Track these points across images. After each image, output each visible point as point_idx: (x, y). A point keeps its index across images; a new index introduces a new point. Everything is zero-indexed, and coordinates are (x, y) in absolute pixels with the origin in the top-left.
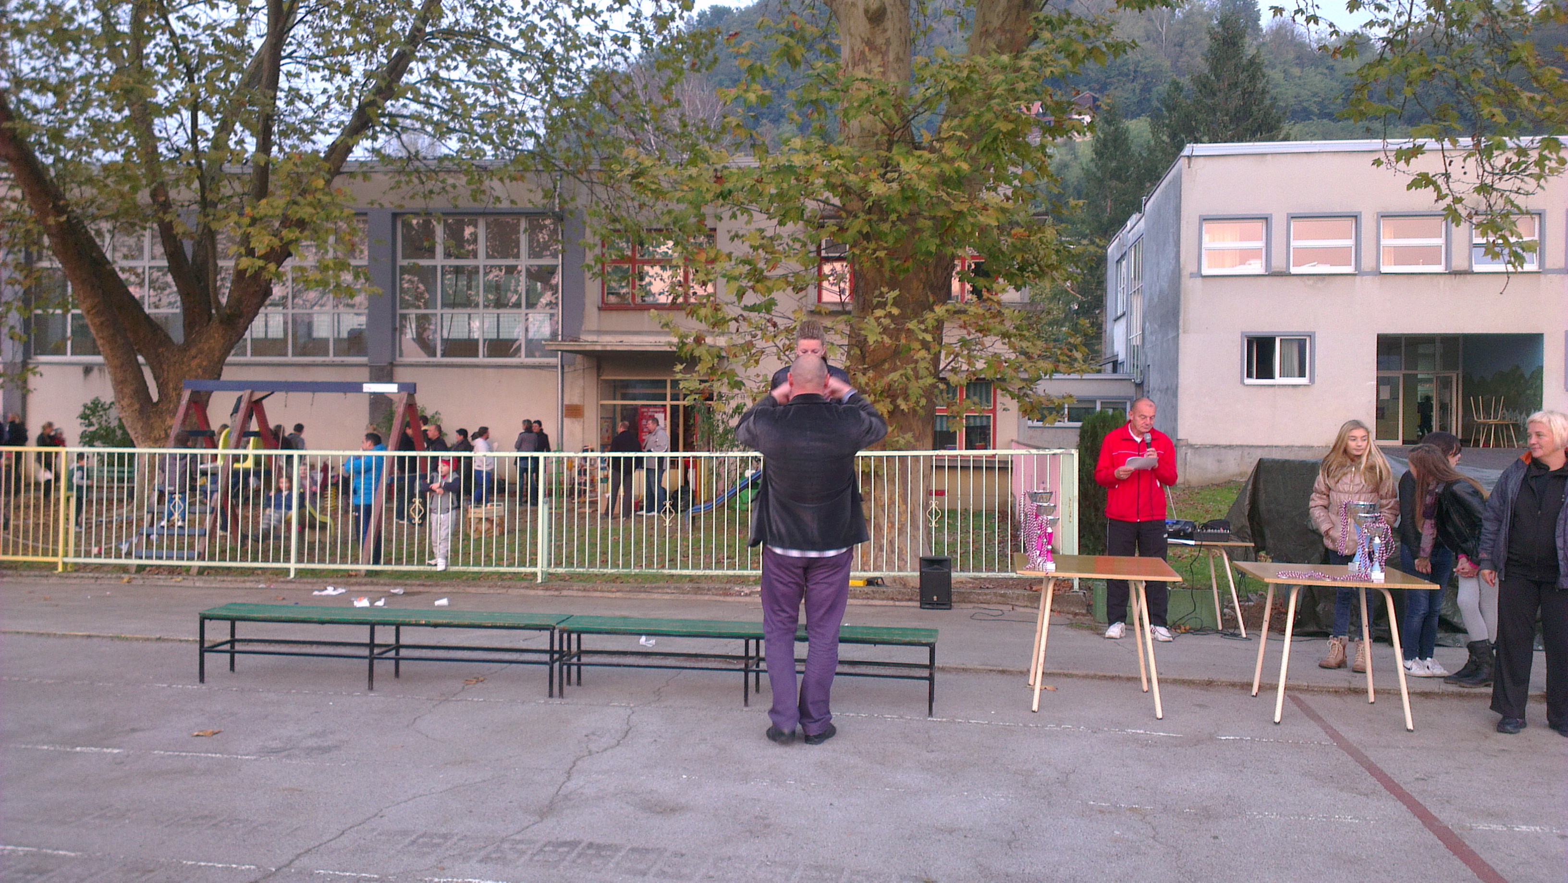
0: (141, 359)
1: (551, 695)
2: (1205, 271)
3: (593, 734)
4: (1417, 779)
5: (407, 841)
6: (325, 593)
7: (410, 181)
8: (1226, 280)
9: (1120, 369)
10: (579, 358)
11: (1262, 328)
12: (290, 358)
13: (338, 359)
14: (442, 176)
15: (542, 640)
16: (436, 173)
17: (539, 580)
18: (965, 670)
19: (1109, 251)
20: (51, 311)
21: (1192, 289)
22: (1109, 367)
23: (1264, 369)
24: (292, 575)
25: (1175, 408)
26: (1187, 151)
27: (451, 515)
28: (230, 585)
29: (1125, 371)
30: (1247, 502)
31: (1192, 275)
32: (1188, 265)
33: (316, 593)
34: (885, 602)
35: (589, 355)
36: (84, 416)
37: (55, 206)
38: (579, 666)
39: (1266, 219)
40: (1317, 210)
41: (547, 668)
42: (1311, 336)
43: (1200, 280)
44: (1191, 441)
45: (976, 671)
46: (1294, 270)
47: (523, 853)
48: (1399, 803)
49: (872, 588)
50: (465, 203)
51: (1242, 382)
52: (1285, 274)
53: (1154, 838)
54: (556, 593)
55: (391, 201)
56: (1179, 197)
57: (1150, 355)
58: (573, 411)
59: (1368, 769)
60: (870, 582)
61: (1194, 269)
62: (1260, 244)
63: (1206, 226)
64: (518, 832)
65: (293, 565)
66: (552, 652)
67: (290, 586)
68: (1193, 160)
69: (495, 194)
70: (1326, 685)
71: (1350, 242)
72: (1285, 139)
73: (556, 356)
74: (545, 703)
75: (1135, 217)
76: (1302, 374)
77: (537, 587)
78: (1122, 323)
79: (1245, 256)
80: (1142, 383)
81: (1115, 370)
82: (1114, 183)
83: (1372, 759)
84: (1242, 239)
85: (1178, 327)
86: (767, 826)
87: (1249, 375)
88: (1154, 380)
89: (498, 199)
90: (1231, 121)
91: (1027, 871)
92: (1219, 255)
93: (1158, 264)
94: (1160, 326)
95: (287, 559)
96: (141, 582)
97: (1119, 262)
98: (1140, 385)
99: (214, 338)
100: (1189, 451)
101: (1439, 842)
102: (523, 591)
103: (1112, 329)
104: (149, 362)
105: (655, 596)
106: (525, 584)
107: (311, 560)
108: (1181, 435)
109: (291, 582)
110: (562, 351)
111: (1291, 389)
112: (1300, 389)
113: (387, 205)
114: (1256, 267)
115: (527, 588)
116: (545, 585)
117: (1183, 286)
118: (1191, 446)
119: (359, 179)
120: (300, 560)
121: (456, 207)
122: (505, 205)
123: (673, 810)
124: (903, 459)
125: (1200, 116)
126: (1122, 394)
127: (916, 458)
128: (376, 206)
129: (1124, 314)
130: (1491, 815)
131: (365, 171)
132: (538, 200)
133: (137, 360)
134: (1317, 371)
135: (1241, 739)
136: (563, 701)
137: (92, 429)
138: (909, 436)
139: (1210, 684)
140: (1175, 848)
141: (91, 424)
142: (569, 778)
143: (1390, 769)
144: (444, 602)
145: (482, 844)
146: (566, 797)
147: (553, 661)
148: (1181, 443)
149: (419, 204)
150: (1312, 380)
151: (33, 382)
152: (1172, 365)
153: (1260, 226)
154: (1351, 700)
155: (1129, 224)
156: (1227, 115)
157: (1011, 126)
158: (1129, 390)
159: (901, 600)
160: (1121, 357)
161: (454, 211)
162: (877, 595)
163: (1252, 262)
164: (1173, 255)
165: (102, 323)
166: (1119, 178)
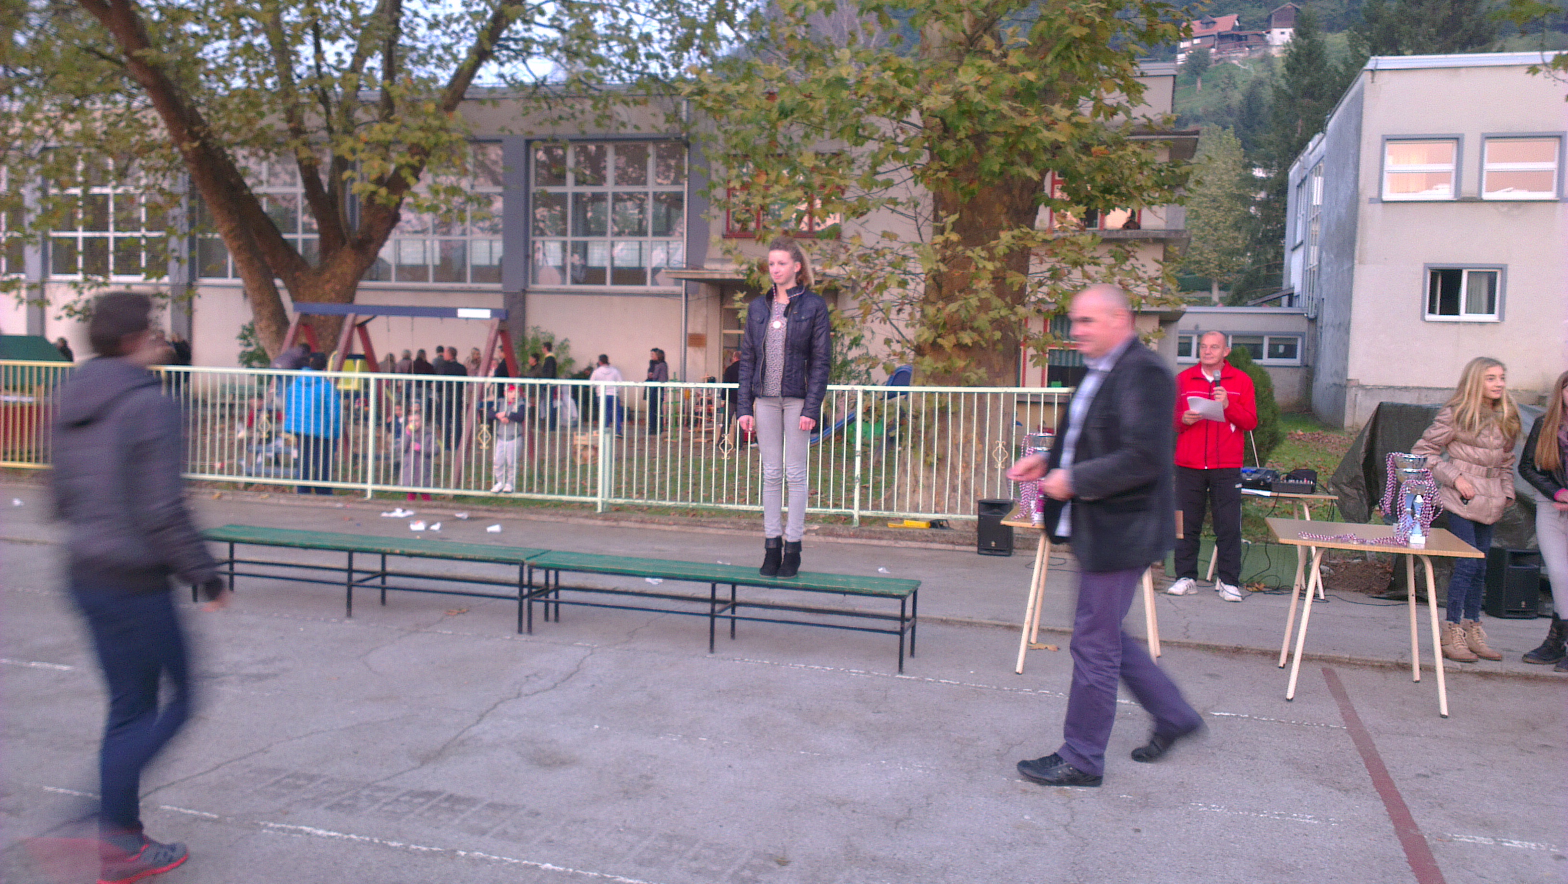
0: (278, 282)
1: (520, 631)
2: (1386, 197)
3: (535, 675)
4: (1419, 775)
5: (272, 780)
6: (393, 515)
7: (540, 107)
8: (1409, 207)
9: (1296, 303)
10: (703, 286)
11: (1448, 259)
12: (431, 284)
13: (475, 285)
14: (569, 102)
15: (512, 573)
16: (562, 98)
17: (599, 510)
18: (970, 624)
19: (1291, 174)
20: (209, 235)
21: (1370, 214)
22: (1285, 300)
23: (1450, 306)
24: (369, 495)
25: (1346, 345)
26: (1370, 65)
27: (516, 442)
28: (311, 504)
29: (1301, 304)
30: (1363, 450)
31: (1372, 201)
32: (1368, 190)
33: (385, 515)
34: (943, 546)
35: (711, 283)
36: (243, 337)
37: (190, 132)
38: (557, 604)
39: (1457, 139)
40: (1517, 129)
41: (516, 603)
42: (1503, 268)
43: (1380, 205)
44: (1362, 382)
45: (982, 625)
46: (1486, 196)
47: (377, 801)
48: (1381, 803)
49: (934, 530)
50: (592, 130)
51: (1423, 318)
52: (1476, 200)
53: (1066, 827)
54: (614, 524)
55: (520, 128)
56: (1360, 115)
57: (1325, 287)
58: (696, 340)
59: (1366, 761)
60: (934, 524)
61: (1374, 194)
62: (1450, 167)
63: (1389, 147)
64: (388, 778)
65: (370, 487)
66: (521, 585)
67: (365, 507)
68: (1377, 73)
69: (621, 119)
70: (1371, 658)
71: (1552, 166)
72: (1501, 50)
73: (681, 285)
74: (512, 639)
75: (1317, 137)
76: (1491, 310)
77: (596, 517)
78: (1300, 253)
79: (1432, 180)
80: (1316, 318)
81: (1290, 304)
82: (1306, 101)
83: (1378, 748)
84: (1431, 161)
85: (1352, 258)
86: (647, 787)
87: (1432, 311)
88: (1328, 316)
89: (623, 124)
90: (1438, 33)
91: (898, 856)
92: (1402, 177)
93: (1337, 189)
94: (1336, 256)
95: (364, 481)
96: (230, 498)
97: (1299, 186)
98: (1313, 321)
99: (346, 263)
100: (1360, 393)
101: (1404, 855)
102: (582, 521)
103: (1290, 260)
104: (287, 286)
105: (711, 531)
106: (585, 513)
107: (386, 482)
108: (1352, 375)
109: (367, 502)
110: (687, 280)
111: (1477, 326)
112: (1486, 327)
113: (517, 131)
114: (1445, 192)
115: (586, 517)
116: (605, 516)
117: (1361, 212)
118: (1362, 387)
119: (489, 105)
120: (376, 481)
121: (584, 133)
122: (629, 131)
123: (563, 763)
124: (981, 396)
125: (1403, 28)
126: (1294, 330)
127: (996, 396)
128: (507, 133)
129: (1301, 243)
130: (1485, 825)
131: (493, 97)
132: (662, 126)
133: (274, 284)
134: (1509, 306)
135: (1237, 716)
136: (532, 638)
137: (250, 349)
138: (982, 372)
139: (1238, 651)
140: (1083, 839)
141: (249, 345)
142: (478, 722)
143: (1391, 761)
144: (495, 528)
145: (343, 789)
146: (462, 743)
147: (522, 597)
148: (1352, 383)
149: (546, 131)
150: (1502, 317)
151: (198, 303)
152: (1345, 299)
153: (1450, 147)
154: (1395, 677)
155: (1311, 145)
156: (1433, 26)
157: (1085, 31)
158: (1301, 326)
159: (961, 544)
160: (1297, 290)
161: (582, 137)
162: (937, 539)
163: (1439, 186)
164: (1352, 178)
165: (239, 248)
166: (1312, 96)
